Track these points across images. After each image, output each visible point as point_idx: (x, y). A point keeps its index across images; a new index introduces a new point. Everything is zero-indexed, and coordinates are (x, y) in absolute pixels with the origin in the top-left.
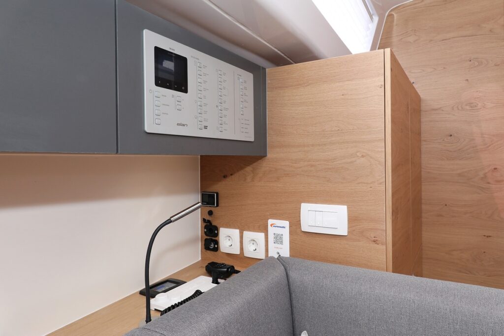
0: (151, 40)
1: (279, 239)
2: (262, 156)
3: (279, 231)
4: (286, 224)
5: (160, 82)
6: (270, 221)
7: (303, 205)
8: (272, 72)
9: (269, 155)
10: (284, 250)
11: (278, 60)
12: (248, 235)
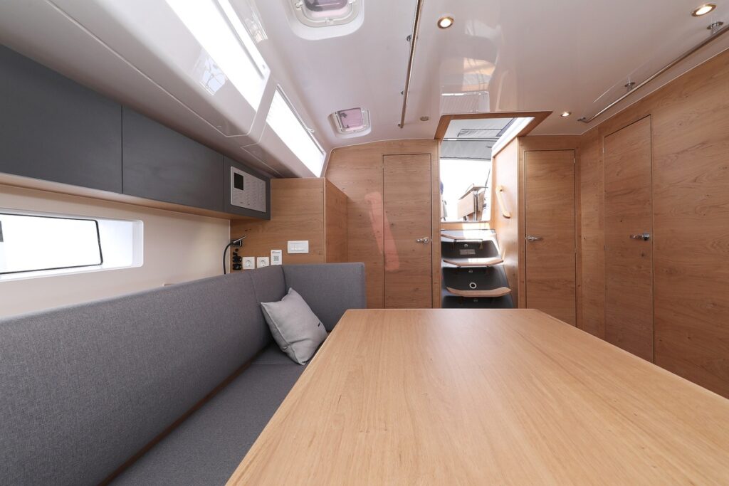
0: (233, 170)
1: (276, 258)
2: (269, 219)
3: (276, 255)
4: (280, 251)
5: (236, 186)
6: (272, 251)
7: (289, 242)
8: (273, 181)
9: (272, 220)
10: (280, 262)
11: (278, 176)
12: (259, 259)
